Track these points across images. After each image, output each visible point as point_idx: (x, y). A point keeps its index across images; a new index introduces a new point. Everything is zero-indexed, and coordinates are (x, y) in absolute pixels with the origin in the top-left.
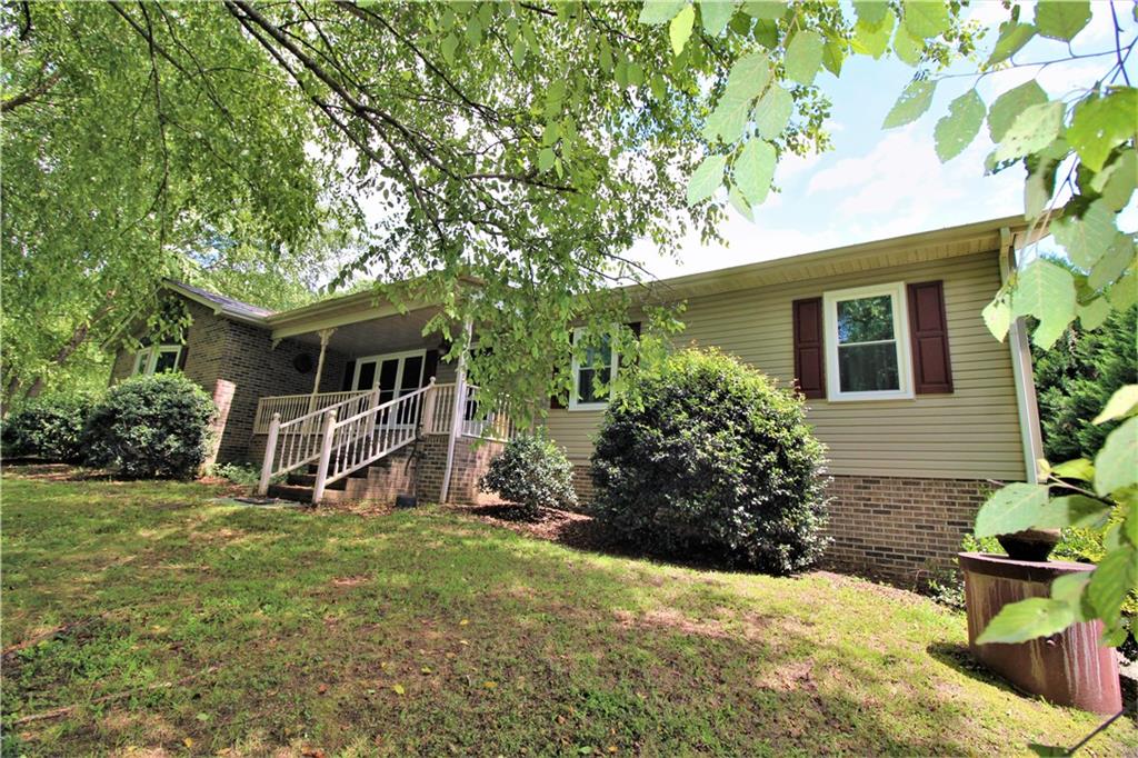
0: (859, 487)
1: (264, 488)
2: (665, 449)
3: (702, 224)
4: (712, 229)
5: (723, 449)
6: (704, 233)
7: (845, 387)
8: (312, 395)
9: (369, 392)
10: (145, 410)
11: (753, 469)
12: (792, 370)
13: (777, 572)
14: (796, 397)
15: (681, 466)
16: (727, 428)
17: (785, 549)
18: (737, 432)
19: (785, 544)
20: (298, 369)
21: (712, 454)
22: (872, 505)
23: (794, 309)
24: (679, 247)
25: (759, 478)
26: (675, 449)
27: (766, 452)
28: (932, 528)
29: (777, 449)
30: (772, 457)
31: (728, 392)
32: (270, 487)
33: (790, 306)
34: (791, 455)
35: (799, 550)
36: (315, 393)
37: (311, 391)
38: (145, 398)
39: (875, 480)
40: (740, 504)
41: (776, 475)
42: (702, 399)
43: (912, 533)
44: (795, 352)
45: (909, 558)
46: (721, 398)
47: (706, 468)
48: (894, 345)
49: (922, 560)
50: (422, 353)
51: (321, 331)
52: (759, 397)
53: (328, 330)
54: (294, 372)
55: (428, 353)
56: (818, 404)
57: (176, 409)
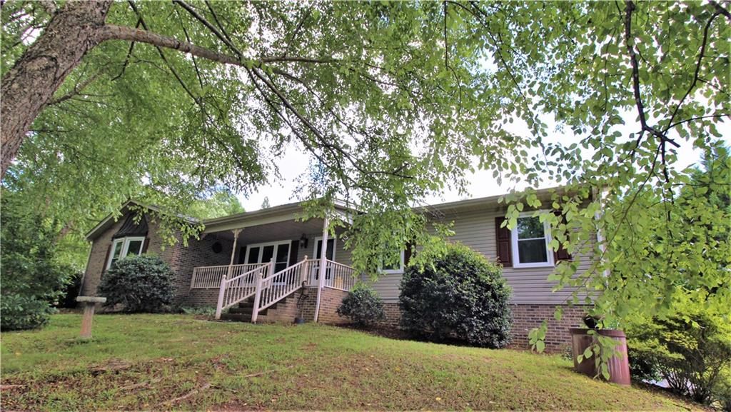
0: (529, 310)
1: (218, 315)
2: (439, 290)
3: (459, 186)
4: (464, 190)
5: (466, 290)
6: (460, 190)
7: (522, 261)
8: (230, 266)
9: (267, 264)
10: (141, 275)
11: (480, 299)
12: (495, 252)
13: (492, 347)
14: (498, 265)
15: (447, 297)
16: (467, 280)
17: (495, 337)
18: (472, 282)
19: (496, 334)
20: (214, 251)
21: (461, 292)
22: (535, 319)
23: (496, 222)
24: (443, 192)
25: (483, 302)
26: (444, 290)
27: (486, 291)
28: (563, 328)
29: (491, 290)
30: (489, 293)
31: (467, 263)
32: (222, 315)
33: (494, 220)
34: (497, 292)
35: (501, 338)
36: (231, 265)
37: (229, 263)
38: (140, 268)
39: (537, 306)
40: (474, 316)
41: (491, 303)
42: (455, 267)
43: (554, 331)
44: (497, 244)
45: (553, 343)
46: (464, 266)
47: (457, 298)
48: (544, 240)
49: (558, 344)
50: (289, 242)
51: (234, 230)
52: (481, 265)
53: (238, 229)
54: (212, 253)
55: (293, 243)
56: (508, 270)
57: (156, 274)
